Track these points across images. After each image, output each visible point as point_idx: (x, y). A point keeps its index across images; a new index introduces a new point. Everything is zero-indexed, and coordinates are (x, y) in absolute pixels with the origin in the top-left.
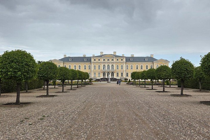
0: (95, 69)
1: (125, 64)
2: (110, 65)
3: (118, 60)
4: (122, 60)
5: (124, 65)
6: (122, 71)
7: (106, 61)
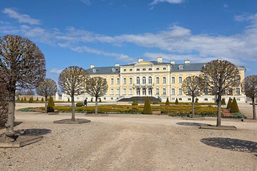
0: (125, 83)
1: (169, 75)
2: (147, 78)
3: (158, 69)
4: (165, 69)
5: (167, 77)
6: (164, 86)
7: (141, 71)
